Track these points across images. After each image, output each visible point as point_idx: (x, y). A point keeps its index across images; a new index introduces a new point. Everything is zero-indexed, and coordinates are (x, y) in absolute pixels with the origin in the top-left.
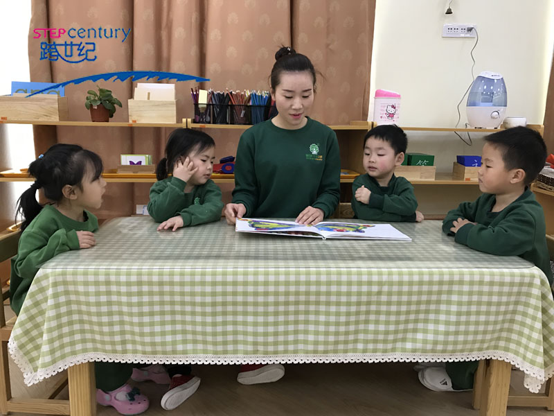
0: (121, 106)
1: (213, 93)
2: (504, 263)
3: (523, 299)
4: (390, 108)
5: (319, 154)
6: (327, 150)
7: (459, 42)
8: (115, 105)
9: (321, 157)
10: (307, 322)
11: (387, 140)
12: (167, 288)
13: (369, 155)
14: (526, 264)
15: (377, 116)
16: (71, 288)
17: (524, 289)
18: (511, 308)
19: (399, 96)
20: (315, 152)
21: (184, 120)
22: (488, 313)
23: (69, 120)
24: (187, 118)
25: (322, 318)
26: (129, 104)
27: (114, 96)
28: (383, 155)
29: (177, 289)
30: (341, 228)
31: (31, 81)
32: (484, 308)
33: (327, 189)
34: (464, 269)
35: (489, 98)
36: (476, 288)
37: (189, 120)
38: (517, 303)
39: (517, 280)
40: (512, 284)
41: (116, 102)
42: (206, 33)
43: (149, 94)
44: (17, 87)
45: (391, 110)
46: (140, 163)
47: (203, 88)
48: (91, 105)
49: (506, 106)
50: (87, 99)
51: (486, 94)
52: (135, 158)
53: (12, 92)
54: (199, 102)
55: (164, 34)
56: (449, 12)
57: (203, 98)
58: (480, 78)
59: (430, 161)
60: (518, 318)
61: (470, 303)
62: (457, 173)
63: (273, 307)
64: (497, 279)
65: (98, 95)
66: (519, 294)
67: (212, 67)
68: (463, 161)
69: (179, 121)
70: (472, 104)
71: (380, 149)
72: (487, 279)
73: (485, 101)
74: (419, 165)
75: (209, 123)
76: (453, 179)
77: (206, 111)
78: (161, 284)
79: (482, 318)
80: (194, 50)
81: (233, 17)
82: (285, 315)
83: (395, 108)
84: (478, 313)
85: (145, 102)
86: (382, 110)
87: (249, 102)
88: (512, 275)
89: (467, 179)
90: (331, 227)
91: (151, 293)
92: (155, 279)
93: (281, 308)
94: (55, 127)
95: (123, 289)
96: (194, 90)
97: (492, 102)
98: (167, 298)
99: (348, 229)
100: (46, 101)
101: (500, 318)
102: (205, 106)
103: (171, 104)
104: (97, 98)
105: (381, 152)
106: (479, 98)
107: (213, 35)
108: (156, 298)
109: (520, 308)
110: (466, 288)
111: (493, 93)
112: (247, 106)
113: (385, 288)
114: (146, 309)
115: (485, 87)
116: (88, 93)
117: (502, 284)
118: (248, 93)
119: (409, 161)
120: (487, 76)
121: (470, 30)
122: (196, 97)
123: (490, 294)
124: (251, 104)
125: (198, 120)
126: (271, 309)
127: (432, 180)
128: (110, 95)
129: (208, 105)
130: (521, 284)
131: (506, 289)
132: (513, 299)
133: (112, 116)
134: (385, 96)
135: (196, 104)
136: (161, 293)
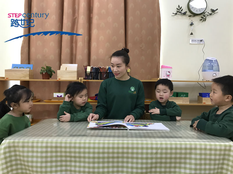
0: (55, 73)
1: (93, 67)
2: (217, 140)
3: (227, 157)
4: (168, 73)
5: (135, 91)
6: (138, 89)
7: (197, 46)
8: (52, 73)
9: (135, 92)
10: (123, 167)
11: (167, 86)
12: (59, 149)
13: (159, 92)
14: (227, 140)
15: (162, 76)
16: (17, 149)
17: (227, 152)
18: (221, 162)
19: (171, 68)
20: (133, 90)
21: (80, 78)
22: (210, 164)
23: (33, 79)
24: (81, 77)
25: (130, 165)
26: (58, 72)
27: (52, 69)
28: (166, 92)
29: (63, 150)
30: (137, 125)
31: (21, 64)
32: (208, 162)
33: (138, 106)
34: (197, 142)
35: (211, 68)
36: (203, 152)
37: (82, 78)
38: (224, 159)
39: (223, 148)
40: (221, 150)
41: (53, 71)
42: (91, 44)
43: (66, 68)
44: (14, 66)
45: (168, 74)
46: (61, 96)
47: (89, 66)
48: (42, 73)
49: (219, 71)
50: (41, 70)
51: (210, 67)
52: (59, 94)
53: (12, 68)
54: (87, 71)
55: (74, 45)
56: (192, 34)
57: (89, 69)
58: (207, 60)
59: (187, 95)
60: (225, 167)
61: (201, 159)
62: (200, 101)
63: (107, 159)
64: (213, 147)
65: (46, 68)
66: (224, 155)
67: (93, 57)
68: (202, 95)
69: (78, 79)
70: (204, 70)
71: (165, 90)
72: (208, 147)
73: (209, 69)
74: (182, 97)
75: (91, 79)
76: (198, 103)
77: (90, 75)
78: (56, 147)
79: (207, 167)
80: (86, 51)
81: (102, 38)
82: (112, 163)
83: (170, 72)
84: (205, 164)
85: (64, 71)
86: (164, 73)
87: (107, 71)
88: (221, 146)
89: (204, 103)
90: (133, 124)
91: (51, 152)
92: (54, 145)
93: (111, 160)
94: (29, 81)
95: (39, 150)
96: (85, 67)
97: (213, 70)
98: (59, 154)
99: (140, 125)
100: (25, 71)
101: (216, 167)
102: (89, 73)
103: (75, 72)
104: (45, 70)
105: (165, 91)
106: (207, 68)
107: (94, 44)
108: (54, 154)
109: (226, 162)
110: (198, 152)
111: (213, 66)
112: (107, 72)
113: (159, 151)
114: (49, 159)
115: (209, 64)
116: (42, 68)
117: (216, 150)
118: (107, 67)
119: (177, 95)
120: (209, 59)
121: (201, 41)
122: (86, 69)
123: (210, 155)
124: (108, 71)
125: (86, 78)
126: (106, 160)
127: (188, 103)
128: (50, 69)
129: (91, 72)
130: (225, 150)
131: (218, 152)
132: (222, 157)
133: (51, 77)
134: (165, 67)
135: (86, 72)
136: (56, 152)
